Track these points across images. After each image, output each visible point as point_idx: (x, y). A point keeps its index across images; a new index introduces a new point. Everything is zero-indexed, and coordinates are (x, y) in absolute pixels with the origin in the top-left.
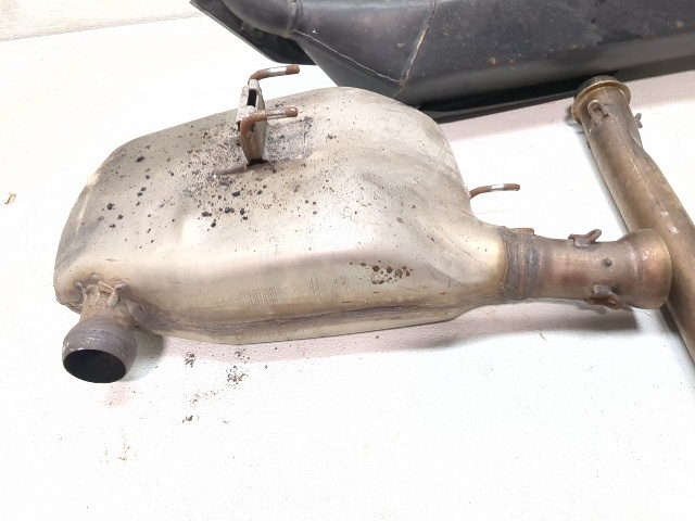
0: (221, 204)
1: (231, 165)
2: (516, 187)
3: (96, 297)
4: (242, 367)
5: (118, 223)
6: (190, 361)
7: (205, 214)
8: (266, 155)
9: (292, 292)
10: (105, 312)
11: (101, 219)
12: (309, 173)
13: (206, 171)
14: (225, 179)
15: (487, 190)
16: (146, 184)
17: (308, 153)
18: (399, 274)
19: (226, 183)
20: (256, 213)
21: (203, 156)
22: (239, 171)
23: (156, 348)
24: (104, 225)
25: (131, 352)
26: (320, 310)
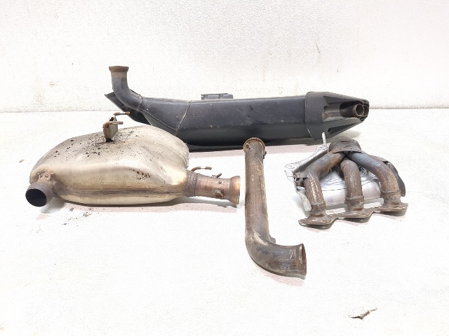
0: (93, 151)
1: (101, 141)
2: (210, 168)
3: (43, 178)
4: (89, 212)
5: (57, 156)
6: (72, 210)
7: (87, 153)
8: (113, 139)
9: (109, 180)
11: (52, 155)
12: (125, 144)
13: (92, 143)
15: (199, 168)
16: (71, 146)
17: (127, 139)
18: (146, 176)
19: (97, 146)
20: (103, 153)
22: (103, 143)
23: (61, 203)
24: (52, 157)
26: (119, 189)
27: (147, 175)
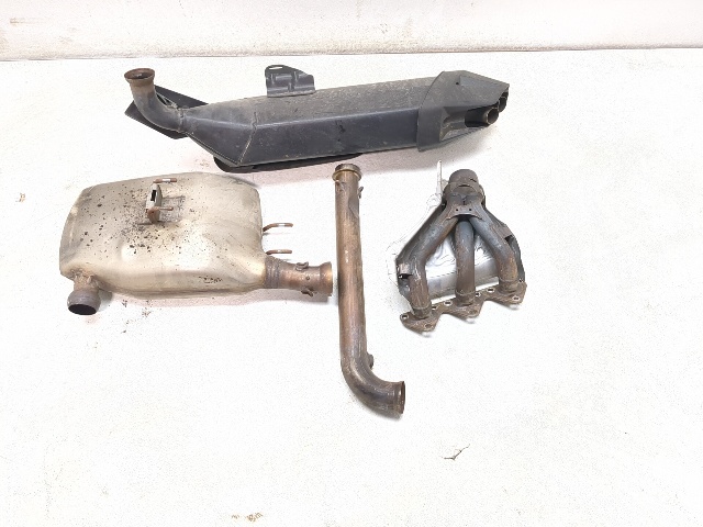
0: (138, 242)
2: (291, 225)
3: (82, 278)
4: (149, 309)
5: (90, 243)
6: (125, 305)
7: (131, 246)
8: (161, 218)
9: (169, 284)
10: (86, 286)
11: (82, 240)
12: (180, 231)
13: (133, 220)
14: (141, 227)
15: (276, 225)
16: (104, 223)
17: (180, 218)
19: (141, 230)
20: (154, 249)
21: (131, 210)
22: (148, 224)
23: (109, 297)
24: (84, 244)
25: (98, 304)
27: (217, 280)
